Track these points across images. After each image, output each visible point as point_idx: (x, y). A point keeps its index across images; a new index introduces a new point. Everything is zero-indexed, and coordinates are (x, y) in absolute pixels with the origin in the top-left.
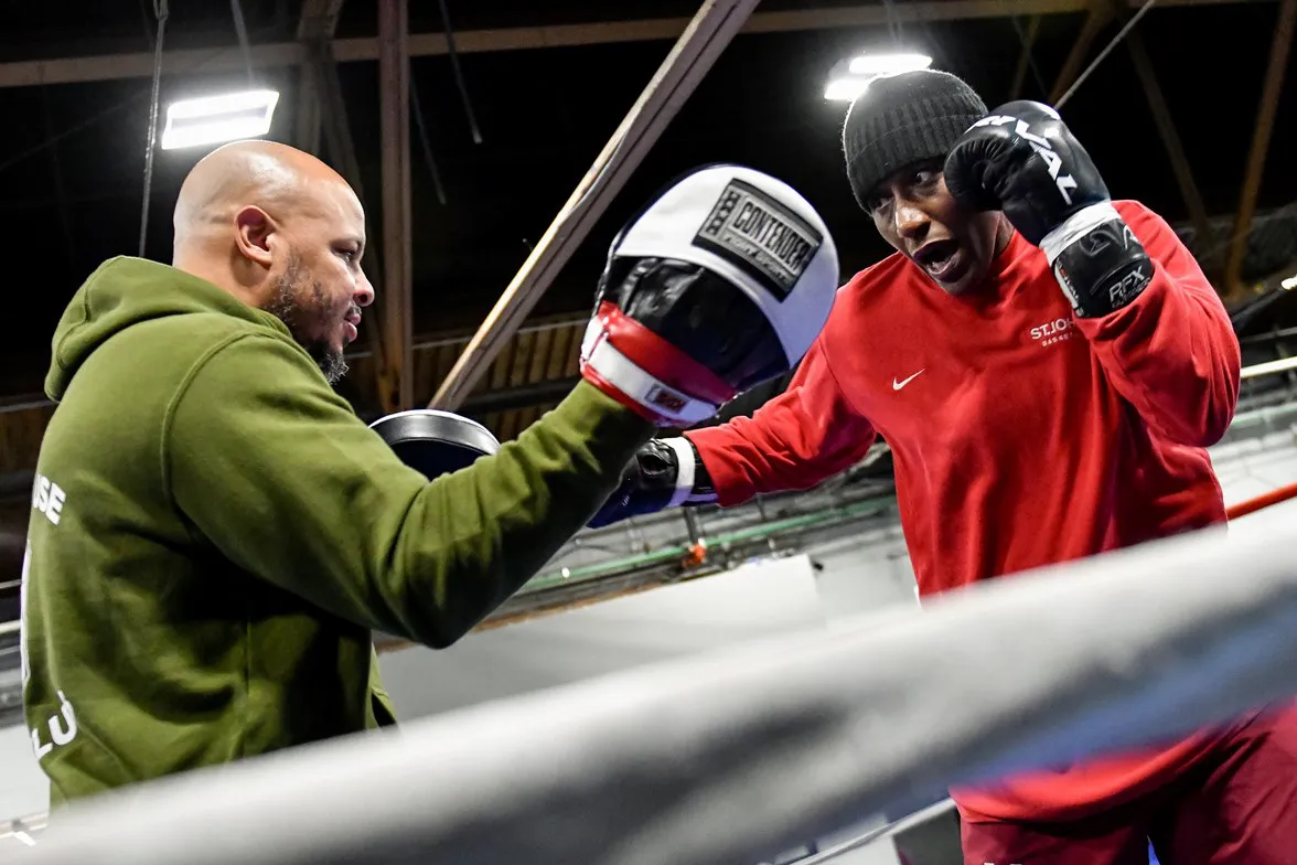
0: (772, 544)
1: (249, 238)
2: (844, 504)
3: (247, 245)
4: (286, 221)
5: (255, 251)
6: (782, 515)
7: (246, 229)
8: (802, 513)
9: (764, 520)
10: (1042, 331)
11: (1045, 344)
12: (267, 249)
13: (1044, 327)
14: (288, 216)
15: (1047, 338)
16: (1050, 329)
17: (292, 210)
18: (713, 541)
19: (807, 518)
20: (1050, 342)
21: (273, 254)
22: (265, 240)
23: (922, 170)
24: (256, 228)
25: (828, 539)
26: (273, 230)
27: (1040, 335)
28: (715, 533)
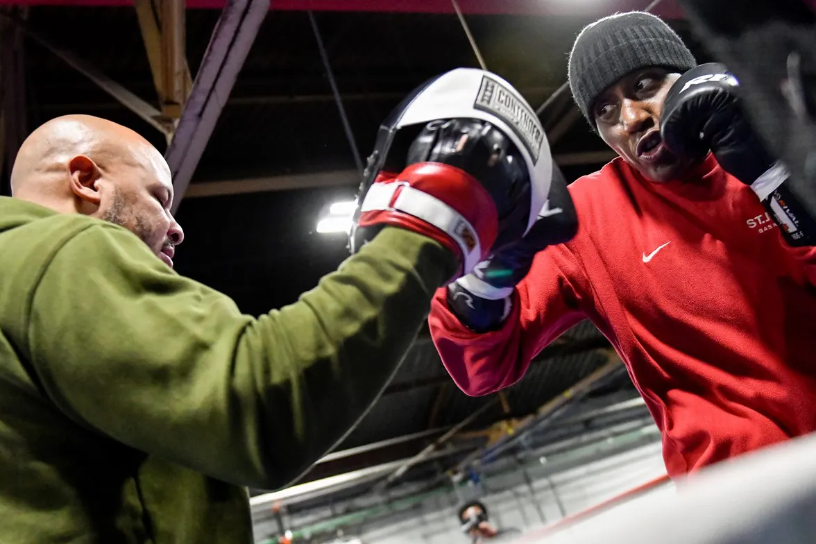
0: (340, 533)
1: (80, 181)
2: (390, 502)
3: (80, 187)
4: (110, 168)
5: (85, 191)
6: (348, 511)
7: (76, 175)
8: (360, 509)
9: (334, 516)
10: (757, 221)
11: (761, 231)
12: (95, 190)
13: (758, 218)
14: (111, 163)
15: (762, 226)
16: (763, 219)
17: (115, 160)
18: (297, 533)
19: (364, 513)
20: (766, 229)
21: (101, 193)
22: (93, 182)
23: (644, 78)
24: (86, 174)
25: (380, 526)
26: (99, 176)
27: (755, 224)
28: (300, 527)
